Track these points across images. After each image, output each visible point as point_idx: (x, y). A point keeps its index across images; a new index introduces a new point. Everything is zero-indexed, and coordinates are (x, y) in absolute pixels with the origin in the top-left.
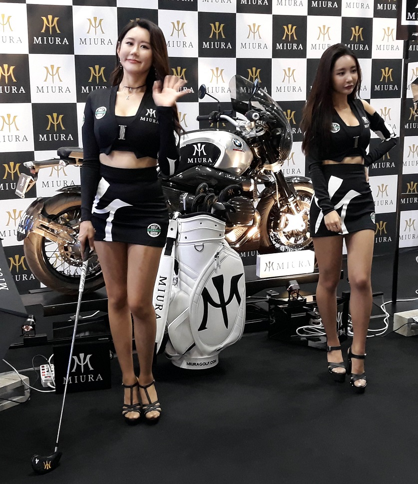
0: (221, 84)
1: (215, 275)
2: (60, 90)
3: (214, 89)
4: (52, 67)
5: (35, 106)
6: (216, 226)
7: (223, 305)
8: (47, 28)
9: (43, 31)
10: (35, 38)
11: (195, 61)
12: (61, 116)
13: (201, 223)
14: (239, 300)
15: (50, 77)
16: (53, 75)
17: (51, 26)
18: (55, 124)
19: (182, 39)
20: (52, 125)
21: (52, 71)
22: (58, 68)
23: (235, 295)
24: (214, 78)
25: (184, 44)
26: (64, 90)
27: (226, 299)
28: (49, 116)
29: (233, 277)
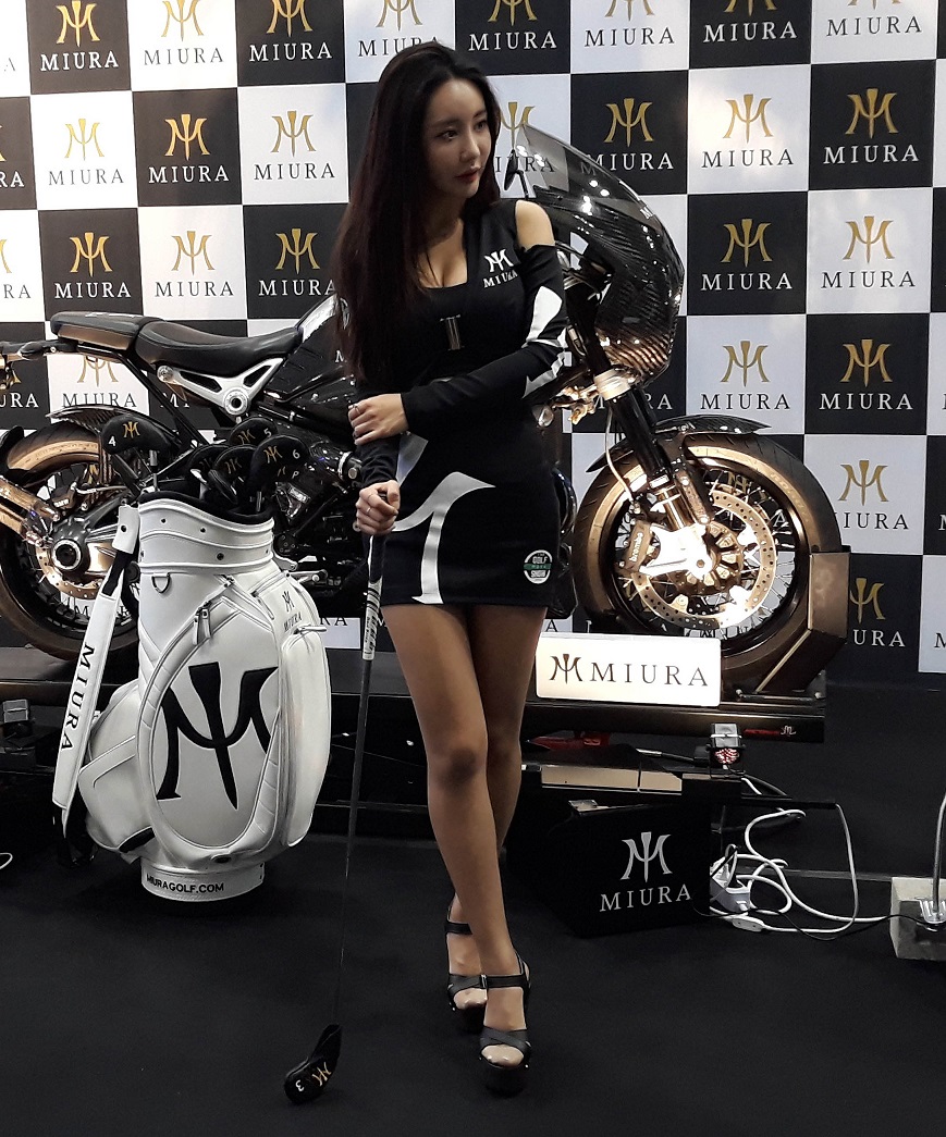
0: (759, 141)
1: (197, 659)
2: (310, 170)
3: (737, 157)
4: (292, 116)
5: (250, 212)
6: (203, 531)
7: (220, 743)
8: (282, 21)
9: (271, 30)
10: (253, 47)
11: (679, 80)
12: (310, 236)
13: (164, 521)
14: (264, 737)
15: (286, 140)
16: (293, 136)
17: (289, 16)
18: (297, 254)
19: (640, 20)
20: (290, 257)
21: (292, 127)
22: (306, 118)
23: (251, 722)
24: (740, 126)
25: (646, 35)
26: (319, 171)
27: (228, 728)
28: (283, 237)
29: (246, 673)
